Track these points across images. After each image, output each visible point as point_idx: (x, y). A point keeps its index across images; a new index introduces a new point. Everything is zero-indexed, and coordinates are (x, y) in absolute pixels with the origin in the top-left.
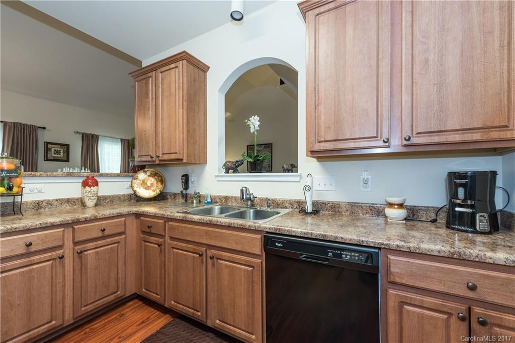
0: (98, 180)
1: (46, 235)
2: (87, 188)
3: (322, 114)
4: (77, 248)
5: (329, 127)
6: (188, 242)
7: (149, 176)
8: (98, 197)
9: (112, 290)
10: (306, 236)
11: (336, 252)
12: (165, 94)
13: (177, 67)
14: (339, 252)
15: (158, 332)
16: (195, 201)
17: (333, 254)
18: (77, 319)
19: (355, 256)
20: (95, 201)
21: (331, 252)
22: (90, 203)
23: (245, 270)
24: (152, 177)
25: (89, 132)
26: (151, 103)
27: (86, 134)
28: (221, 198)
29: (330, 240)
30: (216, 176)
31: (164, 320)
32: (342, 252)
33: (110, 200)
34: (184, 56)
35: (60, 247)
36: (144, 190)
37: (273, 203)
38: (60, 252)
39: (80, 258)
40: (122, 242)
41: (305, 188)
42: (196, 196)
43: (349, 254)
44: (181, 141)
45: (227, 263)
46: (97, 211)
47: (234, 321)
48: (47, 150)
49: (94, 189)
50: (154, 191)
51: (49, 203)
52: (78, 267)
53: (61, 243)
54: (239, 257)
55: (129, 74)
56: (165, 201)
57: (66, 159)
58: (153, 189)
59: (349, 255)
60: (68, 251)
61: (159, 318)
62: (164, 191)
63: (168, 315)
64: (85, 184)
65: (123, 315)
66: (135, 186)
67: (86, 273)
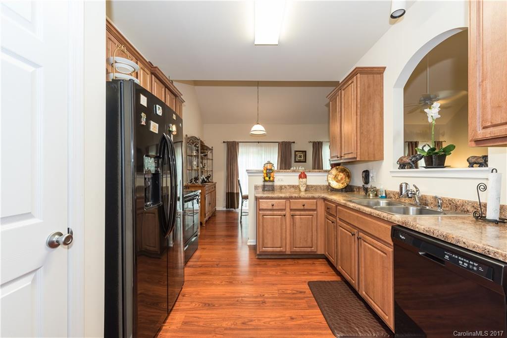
0: (307, 175)
1: (279, 202)
2: (301, 179)
3: (488, 91)
4: (291, 212)
5: (499, 107)
6: (348, 224)
7: (340, 172)
8: (307, 186)
9: (309, 244)
10: (428, 234)
11: (454, 256)
12: (346, 106)
13: (352, 82)
14: (456, 257)
15: (328, 282)
16: (371, 195)
17: (450, 257)
18: (292, 253)
19: (473, 265)
20: (305, 188)
21: (448, 255)
22: (303, 189)
23: (380, 255)
24: (342, 172)
25: (316, 141)
26: (338, 115)
27: (315, 142)
28: (394, 193)
29: (452, 242)
30: (391, 172)
31: (336, 278)
32: (460, 258)
33: (315, 188)
34: (358, 71)
35: (284, 210)
36: (336, 182)
37: (450, 204)
38: (284, 213)
39: (293, 219)
40: (315, 216)
41: (478, 187)
42: (372, 190)
43: (467, 261)
44: (356, 142)
45: (370, 246)
46: (306, 194)
47: (374, 297)
48: (296, 155)
49: (304, 180)
50: (342, 183)
51: (285, 187)
52: (292, 224)
53: (284, 208)
54: (376, 242)
55: (327, 97)
56: (352, 193)
57: (304, 161)
58: (342, 182)
59: (467, 263)
60: (288, 212)
61: (334, 276)
62: (350, 184)
63: (339, 277)
64: (300, 177)
65: (314, 263)
66: (330, 179)
67: (296, 229)
